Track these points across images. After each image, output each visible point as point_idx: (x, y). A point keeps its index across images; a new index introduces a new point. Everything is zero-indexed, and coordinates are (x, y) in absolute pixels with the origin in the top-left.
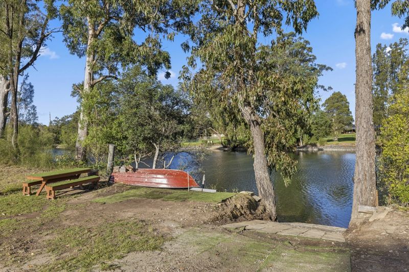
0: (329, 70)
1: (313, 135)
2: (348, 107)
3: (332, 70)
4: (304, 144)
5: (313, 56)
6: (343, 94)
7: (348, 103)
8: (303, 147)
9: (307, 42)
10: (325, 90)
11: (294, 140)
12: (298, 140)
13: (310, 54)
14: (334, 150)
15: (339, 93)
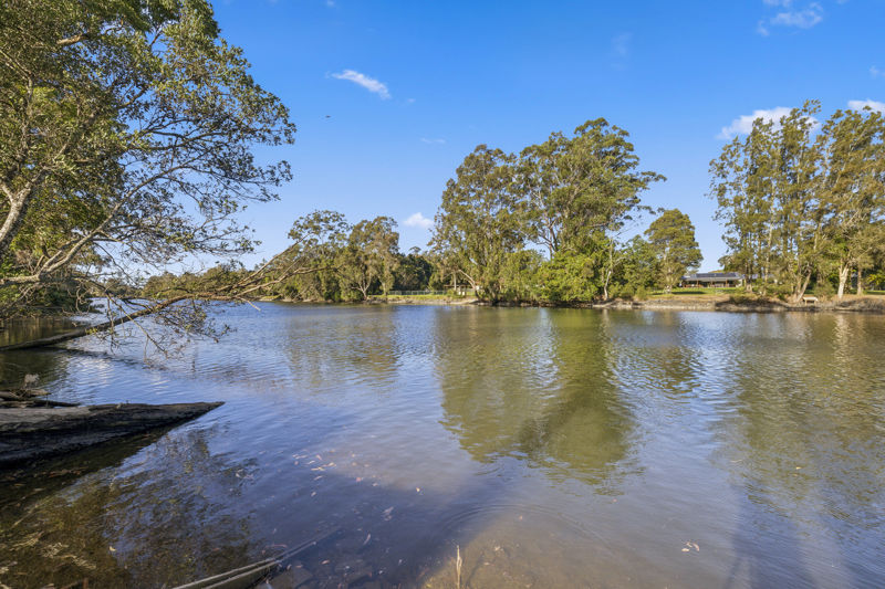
0: (661, 180)
1: (627, 281)
2: (693, 234)
3: (665, 179)
4: (611, 297)
5: (635, 157)
6: (683, 214)
7: (693, 228)
8: (609, 300)
9: (624, 133)
10: (652, 213)
11: (594, 289)
12: (600, 291)
13: (631, 153)
14: (665, 307)
15: (676, 211)
